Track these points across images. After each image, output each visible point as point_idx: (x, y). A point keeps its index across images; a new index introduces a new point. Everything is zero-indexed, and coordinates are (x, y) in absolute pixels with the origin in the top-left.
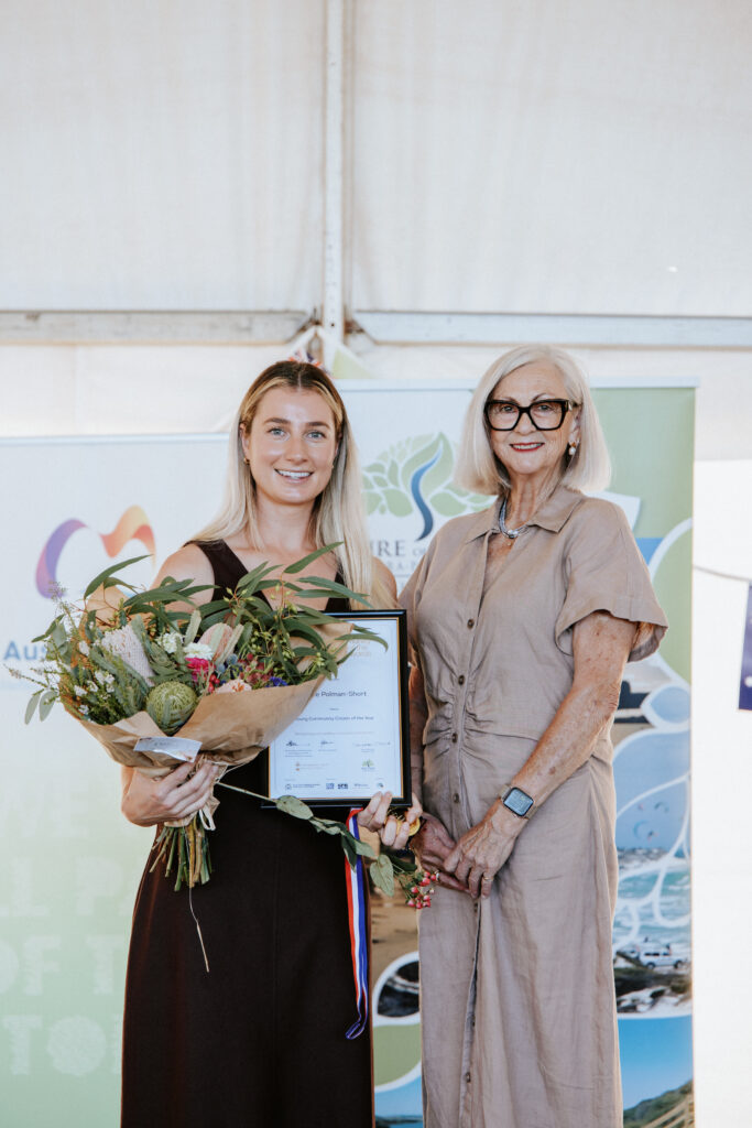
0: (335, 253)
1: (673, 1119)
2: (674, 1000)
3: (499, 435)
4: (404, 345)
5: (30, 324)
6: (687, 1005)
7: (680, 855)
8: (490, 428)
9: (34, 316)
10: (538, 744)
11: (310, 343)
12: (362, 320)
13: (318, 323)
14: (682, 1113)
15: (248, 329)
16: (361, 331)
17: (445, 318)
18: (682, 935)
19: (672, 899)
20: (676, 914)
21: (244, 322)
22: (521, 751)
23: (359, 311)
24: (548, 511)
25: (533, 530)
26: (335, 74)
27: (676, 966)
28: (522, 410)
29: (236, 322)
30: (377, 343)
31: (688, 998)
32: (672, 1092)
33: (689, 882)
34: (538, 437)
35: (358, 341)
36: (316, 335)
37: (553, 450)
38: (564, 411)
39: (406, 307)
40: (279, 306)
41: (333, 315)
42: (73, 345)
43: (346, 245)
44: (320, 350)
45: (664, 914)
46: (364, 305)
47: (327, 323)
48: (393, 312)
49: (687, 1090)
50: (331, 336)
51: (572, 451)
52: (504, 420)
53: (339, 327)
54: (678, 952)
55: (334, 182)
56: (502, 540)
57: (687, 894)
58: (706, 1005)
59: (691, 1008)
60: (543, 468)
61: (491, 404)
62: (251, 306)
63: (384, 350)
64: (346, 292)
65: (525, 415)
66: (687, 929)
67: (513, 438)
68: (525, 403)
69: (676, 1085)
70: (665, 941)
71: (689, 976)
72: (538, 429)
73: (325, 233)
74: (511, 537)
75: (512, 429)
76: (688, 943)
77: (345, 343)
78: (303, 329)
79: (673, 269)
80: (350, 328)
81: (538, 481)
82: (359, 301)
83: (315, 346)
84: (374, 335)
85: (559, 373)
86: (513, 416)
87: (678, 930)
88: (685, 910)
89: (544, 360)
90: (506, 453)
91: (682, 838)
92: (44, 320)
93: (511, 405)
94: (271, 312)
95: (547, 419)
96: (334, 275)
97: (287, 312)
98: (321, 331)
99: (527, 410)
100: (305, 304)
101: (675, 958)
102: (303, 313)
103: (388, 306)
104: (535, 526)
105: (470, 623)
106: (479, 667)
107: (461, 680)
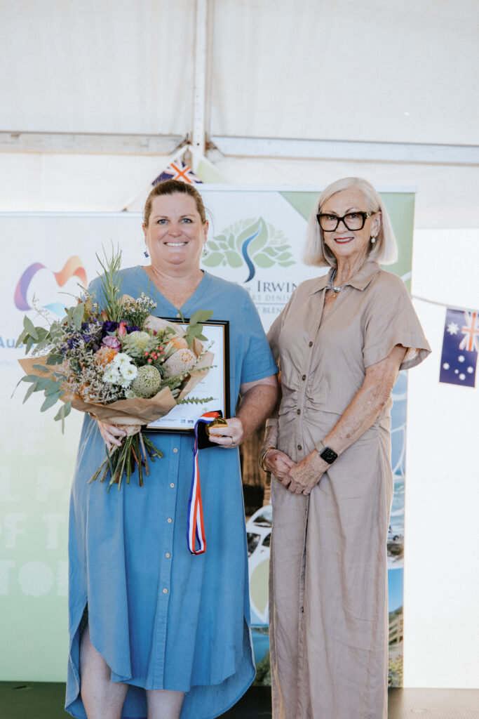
0: (200, 100)
2: (393, 559)
3: (327, 234)
4: (241, 157)
5: (13, 140)
6: (401, 561)
7: (398, 473)
9: (16, 135)
10: (341, 417)
11: (184, 155)
12: (216, 142)
13: (189, 143)
14: (396, 625)
15: (147, 146)
16: (216, 148)
17: (267, 141)
18: (399, 521)
20: (395, 508)
21: (144, 141)
22: (331, 421)
23: (215, 136)
24: (358, 277)
25: (349, 288)
27: (394, 539)
28: (340, 219)
29: (139, 142)
30: (225, 156)
31: (401, 558)
33: (404, 489)
34: (350, 234)
35: (213, 154)
36: (188, 150)
37: (360, 241)
38: (365, 219)
39: (244, 134)
40: (166, 132)
41: (199, 138)
42: (40, 153)
43: (208, 93)
44: (190, 159)
46: (218, 133)
47: (195, 143)
48: (235, 137)
49: (399, 612)
50: (197, 151)
51: (373, 240)
52: (329, 224)
53: (202, 146)
54: (396, 531)
57: (402, 496)
59: (403, 564)
61: (321, 216)
62: (148, 131)
63: (228, 160)
64: (207, 124)
65: (341, 222)
66: (402, 517)
67: (335, 235)
68: (341, 215)
69: (393, 608)
71: (402, 545)
72: (349, 230)
73: (194, 88)
74: (336, 292)
75: (334, 231)
76: (402, 525)
77: (206, 156)
78: (180, 146)
79: (407, 114)
80: (208, 146)
81: (352, 259)
82: (215, 130)
83: (187, 156)
84: (223, 151)
85: (362, 195)
86: (335, 222)
87: (397, 517)
88: (401, 506)
89: (356, 186)
90: (331, 243)
91: (400, 463)
92: (22, 137)
93: (333, 216)
94: (161, 135)
95: (354, 223)
96: (200, 114)
97: (170, 135)
98: (190, 147)
99: (342, 219)
100: (181, 131)
101: (394, 534)
102: (180, 136)
103: (232, 133)
104: (350, 286)
105: (311, 344)
106: (315, 370)
107: (304, 378)
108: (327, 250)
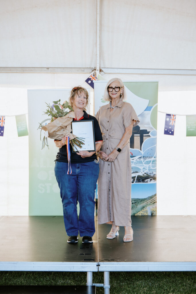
0: (98, 58)
1: (153, 199)
2: (153, 181)
3: (110, 92)
4: (110, 73)
5: (47, 70)
6: (156, 181)
7: (155, 157)
8: (108, 91)
9: (48, 68)
10: (121, 140)
11: (94, 73)
12: (103, 69)
13: (95, 70)
14: (155, 198)
15: (84, 71)
16: (103, 71)
18: (155, 170)
19: (153, 164)
20: (154, 167)
21: (83, 69)
23: (102, 68)
26: (98, 28)
27: (154, 175)
28: (113, 89)
29: (81, 70)
30: (105, 73)
31: (156, 180)
32: (153, 195)
33: (156, 162)
34: (116, 92)
35: (102, 73)
36: (95, 72)
37: (118, 94)
38: (120, 89)
39: (110, 67)
41: (98, 68)
43: (100, 56)
44: (96, 74)
45: (152, 167)
47: (97, 70)
48: (108, 68)
49: (155, 195)
50: (98, 72)
51: (121, 94)
52: (111, 90)
53: (99, 71)
54: (154, 173)
55: (98, 46)
56: (111, 108)
57: (156, 164)
58: (159, 181)
59: (156, 182)
60: (117, 97)
61: (109, 88)
62: (84, 67)
63: (106, 74)
64: (100, 64)
65: (114, 89)
66: (156, 169)
67: (112, 93)
68: (114, 87)
69: (154, 194)
70: (152, 171)
71: (156, 177)
73: (96, 55)
74: (113, 108)
76: (156, 171)
77: (100, 73)
78: (93, 71)
79: (154, 61)
80: (101, 71)
81: (116, 99)
82: (102, 66)
83: (95, 74)
84: (105, 72)
85: (119, 82)
86: (112, 89)
87: (154, 169)
88: (155, 166)
89: (117, 80)
91: (155, 155)
92: (49, 69)
93: (111, 88)
94: (87, 68)
95: (117, 90)
96: (98, 62)
97: (90, 68)
99: (114, 88)
100: (93, 67)
101: (154, 174)
102: (93, 68)
104: (117, 106)
105: (108, 122)
106: (111, 128)
107: (107, 130)
108: (110, 96)
